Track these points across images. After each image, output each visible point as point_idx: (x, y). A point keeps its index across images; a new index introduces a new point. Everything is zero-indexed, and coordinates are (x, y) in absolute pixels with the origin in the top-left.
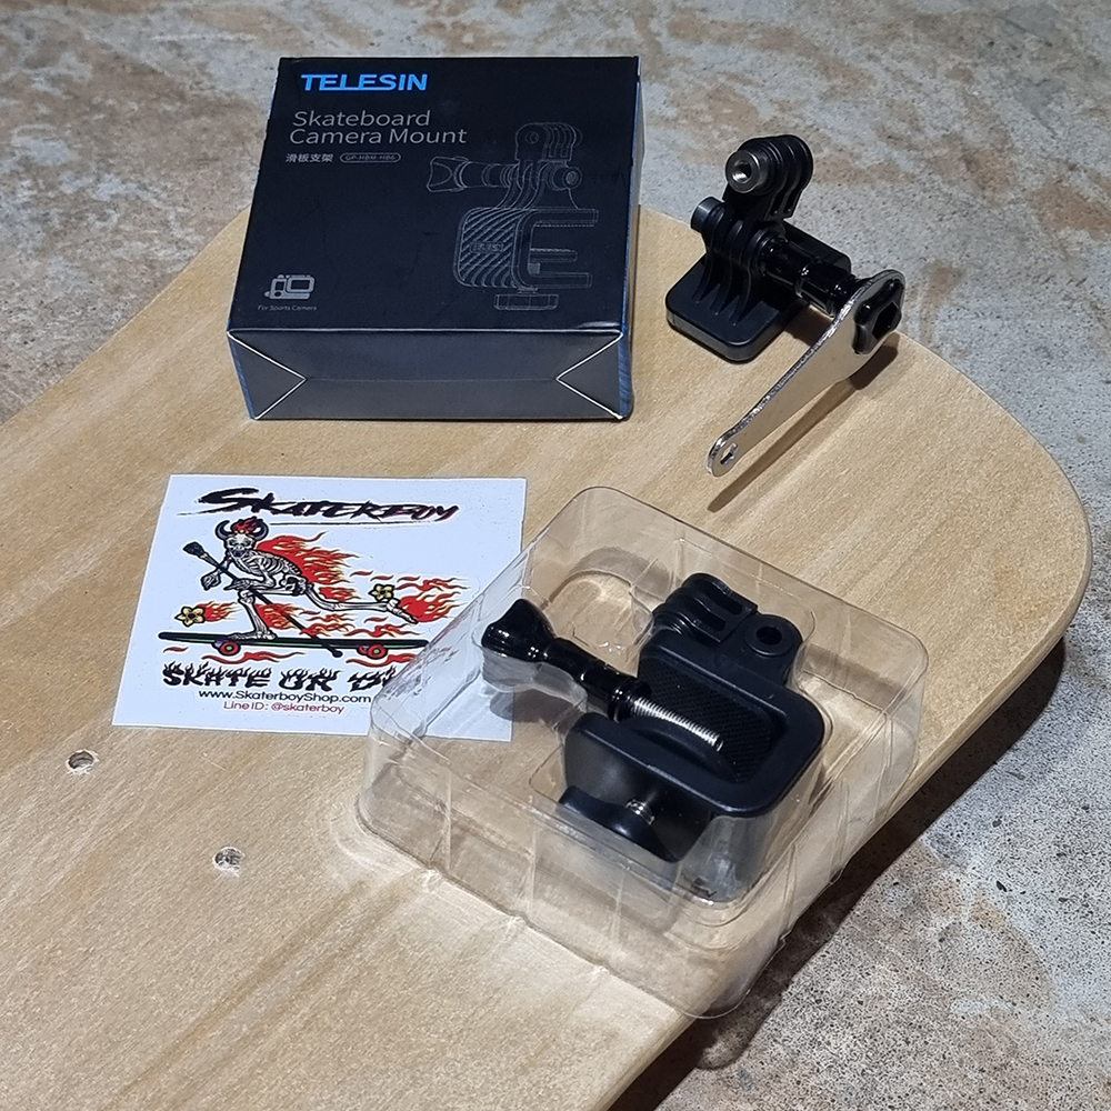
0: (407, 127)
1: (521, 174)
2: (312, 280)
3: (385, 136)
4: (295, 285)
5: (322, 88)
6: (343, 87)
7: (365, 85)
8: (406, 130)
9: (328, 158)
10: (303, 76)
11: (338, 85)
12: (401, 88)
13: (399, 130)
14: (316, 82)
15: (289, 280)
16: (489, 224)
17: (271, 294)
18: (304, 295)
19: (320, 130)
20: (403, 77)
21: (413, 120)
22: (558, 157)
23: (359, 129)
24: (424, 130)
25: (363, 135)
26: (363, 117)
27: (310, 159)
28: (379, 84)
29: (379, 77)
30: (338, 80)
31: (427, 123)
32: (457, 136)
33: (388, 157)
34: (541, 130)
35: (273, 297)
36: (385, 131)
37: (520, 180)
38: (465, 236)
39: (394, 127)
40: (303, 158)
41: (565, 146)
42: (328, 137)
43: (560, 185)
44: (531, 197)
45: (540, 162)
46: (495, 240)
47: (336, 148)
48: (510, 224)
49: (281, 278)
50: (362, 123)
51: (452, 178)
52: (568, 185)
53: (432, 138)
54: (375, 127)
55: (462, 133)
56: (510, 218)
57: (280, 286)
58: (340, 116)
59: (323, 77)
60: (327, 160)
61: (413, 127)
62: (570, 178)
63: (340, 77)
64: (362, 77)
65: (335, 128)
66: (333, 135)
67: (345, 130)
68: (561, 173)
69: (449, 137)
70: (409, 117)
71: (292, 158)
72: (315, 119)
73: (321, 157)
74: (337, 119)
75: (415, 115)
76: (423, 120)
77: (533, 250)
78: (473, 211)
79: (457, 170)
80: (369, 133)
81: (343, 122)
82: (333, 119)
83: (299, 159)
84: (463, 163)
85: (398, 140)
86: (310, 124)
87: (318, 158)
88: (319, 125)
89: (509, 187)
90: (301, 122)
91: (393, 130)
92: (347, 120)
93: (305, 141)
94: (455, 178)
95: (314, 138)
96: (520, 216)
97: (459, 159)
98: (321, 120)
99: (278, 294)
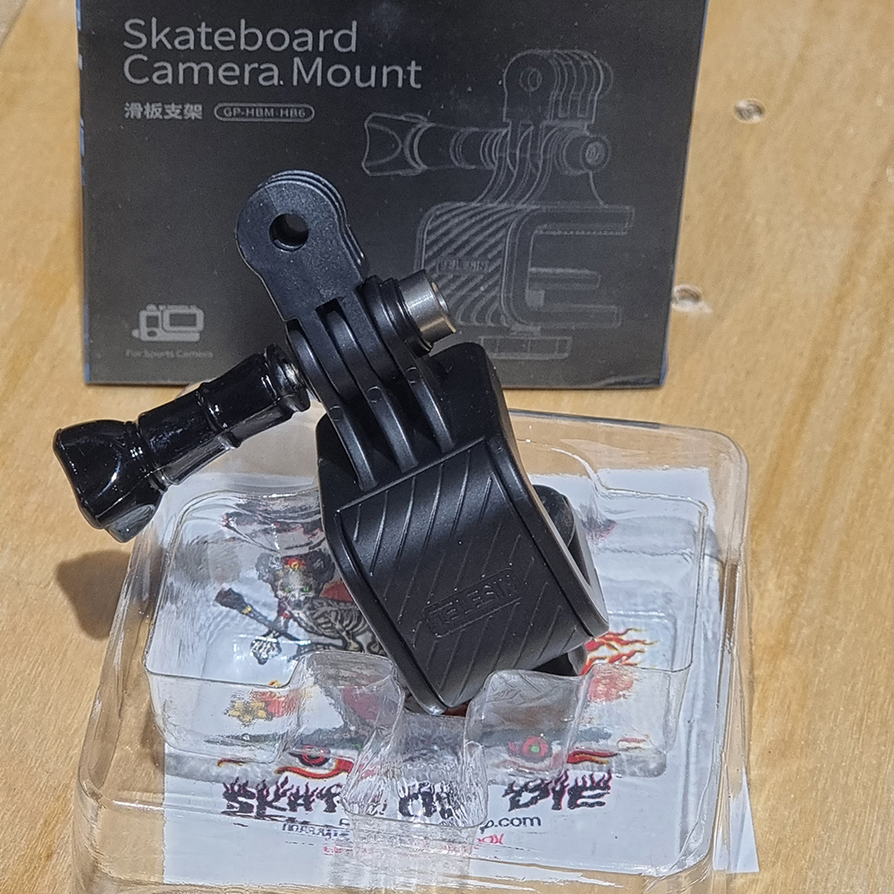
0: (320, 54)
1: (514, 146)
2: (200, 314)
3: (286, 74)
4: (176, 320)
8: (319, 61)
9: (194, 111)
13: (308, 59)
15: (165, 313)
16: (465, 230)
17: (142, 333)
18: (192, 334)
19: (175, 57)
21: (329, 39)
22: (573, 117)
23: (241, 58)
24: (350, 60)
25: (247, 68)
26: (243, 32)
27: (164, 112)
31: (353, 48)
32: (407, 73)
33: (294, 113)
34: (543, 64)
35: (145, 337)
36: (284, 61)
37: (513, 156)
38: (429, 247)
39: (299, 54)
40: (153, 111)
41: (585, 96)
42: (189, 71)
43: (575, 165)
44: (530, 184)
45: (545, 123)
46: (476, 254)
47: (208, 94)
48: (498, 231)
49: (151, 310)
50: (243, 46)
51: (402, 151)
52: (590, 167)
53: (365, 78)
54: (264, 55)
55: (413, 68)
56: (497, 220)
57: (153, 321)
58: (203, 29)
60: (193, 115)
61: (330, 56)
62: (593, 154)
65: (197, 55)
66: (196, 68)
67: (217, 58)
68: (578, 145)
69: (393, 75)
70: (322, 35)
71: (134, 110)
72: (161, 36)
73: (182, 110)
74: (198, 36)
75: (331, 32)
76: (345, 41)
77: (534, 270)
78: (438, 209)
79: (409, 138)
80: (256, 65)
81: (210, 39)
82: (192, 37)
83: (147, 113)
84: (419, 126)
85: (307, 80)
86: (154, 46)
87: (178, 111)
88: (169, 46)
89: (495, 169)
90: (137, 40)
91: (297, 60)
92: (216, 38)
93: (151, 78)
94: (407, 152)
95: (166, 74)
96: (511, 217)
97: (410, 117)
98: (171, 37)
99: (151, 334)
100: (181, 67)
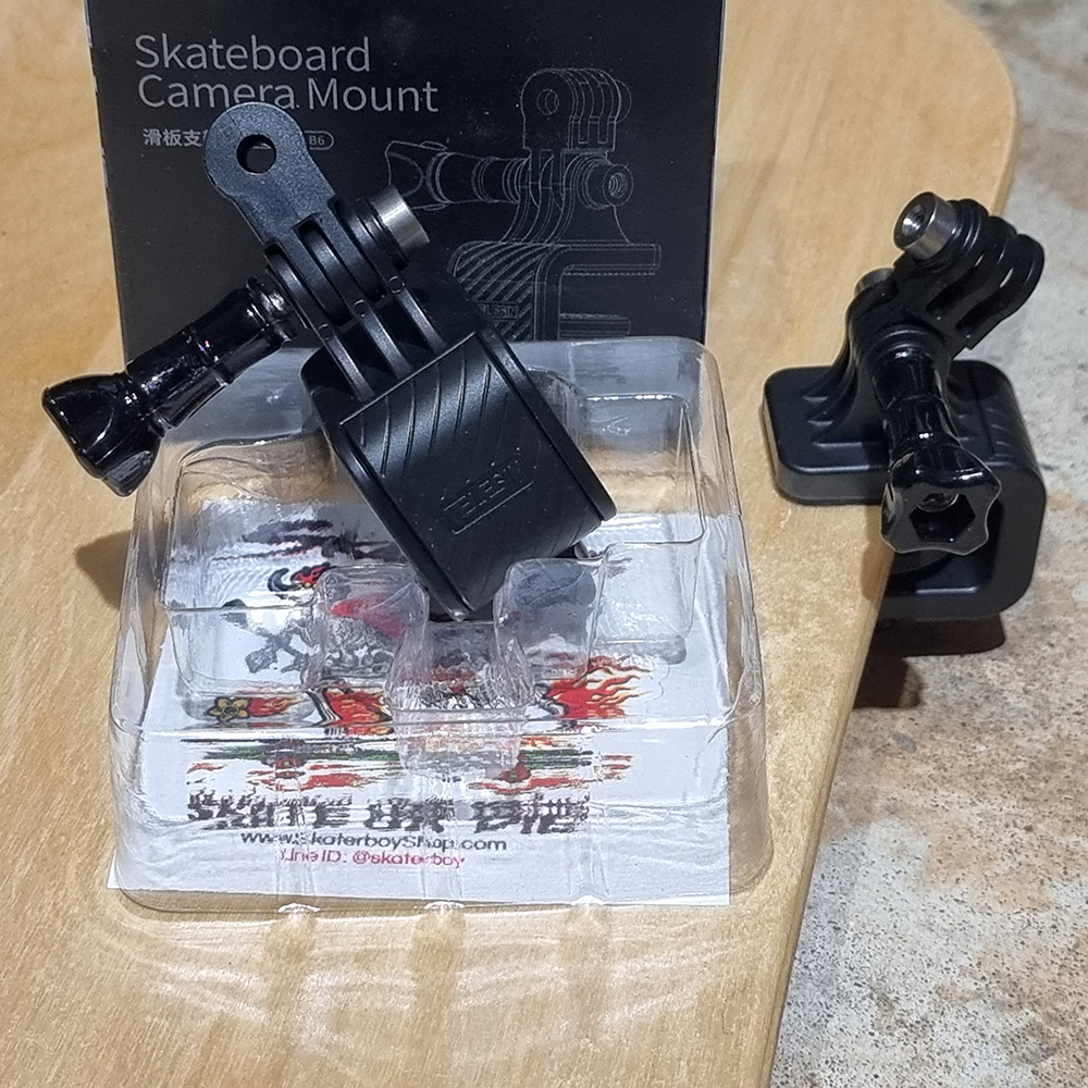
0: (334, 75)
1: (535, 178)
3: (301, 96)
8: (333, 81)
13: (322, 80)
16: (493, 272)
19: (189, 78)
21: (342, 57)
22: (594, 145)
24: (364, 80)
26: (255, 50)
27: (183, 140)
31: (367, 67)
32: (423, 95)
33: (313, 140)
34: (558, 83)
36: (298, 83)
37: (535, 187)
39: (313, 74)
40: (172, 138)
41: (604, 120)
42: (203, 93)
43: (600, 200)
44: (554, 221)
45: (566, 151)
46: (506, 299)
48: (527, 271)
50: (256, 66)
51: (424, 183)
52: (614, 201)
53: (381, 101)
55: (428, 90)
58: (214, 46)
61: (345, 76)
62: (616, 185)
65: (211, 75)
66: (211, 90)
68: (600, 177)
69: (409, 97)
70: (335, 52)
71: (153, 137)
72: (173, 54)
73: (201, 136)
74: (209, 53)
75: (343, 48)
76: (358, 59)
77: (564, 315)
78: (465, 249)
79: (430, 168)
80: (271, 87)
81: (222, 60)
82: (203, 55)
83: (166, 139)
84: (440, 155)
85: (323, 104)
86: (167, 65)
87: (197, 138)
88: (182, 65)
89: (518, 202)
90: (150, 59)
91: (311, 81)
92: (229, 57)
93: (166, 101)
94: (429, 184)
95: (181, 96)
96: (538, 258)
97: (431, 146)
98: (183, 55)
100: (196, 89)
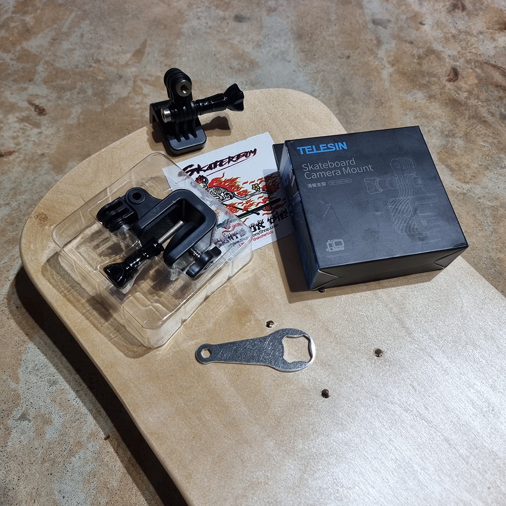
0: (348, 166)
1: (401, 182)
2: (342, 241)
3: (342, 172)
4: (337, 244)
5: (307, 153)
6: (315, 151)
7: (324, 149)
8: (348, 168)
9: (324, 184)
10: (298, 148)
11: (313, 150)
12: (338, 149)
13: (346, 168)
14: (304, 150)
15: (333, 242)
17: (328, 249)
18: (342, 248)
19: (316, 171)
20: (336, 144)
21: (349, 163)
22: (411, 173)
23: (331, 170)
24: (355, 167)
25: (333, 172)
26: (329, 164)
27: (317, 185)
28: (328, 148)
29: (327, 145)
30: (312, 148)
31: (355, 164)
32: (369, 168)
33: (347, 181)
34: (399, 162)
35: (330, 251)
36: (341, 169)
37: (401, 184)
39: (343, 167)
40: (314, 185)
41: (411, 167)
42: (320, 174)
43: (417, 185)
45: (405, 175)
46: (404, 212)
47: (326, 179)
48: (407, 205)
49: (329, 242)
50: (330, 167)
51: (376, 187)
52: (421, 185)
53: (360, 170)
54: (335, 168)
55: (370, 166)
56: (405, 202)
57: (330, 245)
58: (320, 164)
59: (306, 148)
61: (351, 167)
62: (420, 181)
63: (312, 147)
64: (321, 146)
65: (320, 170)
67: (325, 170)
68: (415, 180)
69: (366, 169)
71: (310, 186)
72: (311, 167)
74: (319, 166)
75: (348, 161)
76: (352, 162)
77: (420, 215)
78: (390, 201)
79: (376, 183)
81: (322, 167)
84: (377, 180)
85: (347, 173)
86: (310, 170)
87: (320, 184)
88: (314, 169)
89: (399, 188)
90: (306, 169)
92: (324, 166)
93: (311, 177)
95: (315, 176)
96: (408, 201)
97: (374, 178)
98: (313, 167)
99: (331, 249)
100: (318, 174)
